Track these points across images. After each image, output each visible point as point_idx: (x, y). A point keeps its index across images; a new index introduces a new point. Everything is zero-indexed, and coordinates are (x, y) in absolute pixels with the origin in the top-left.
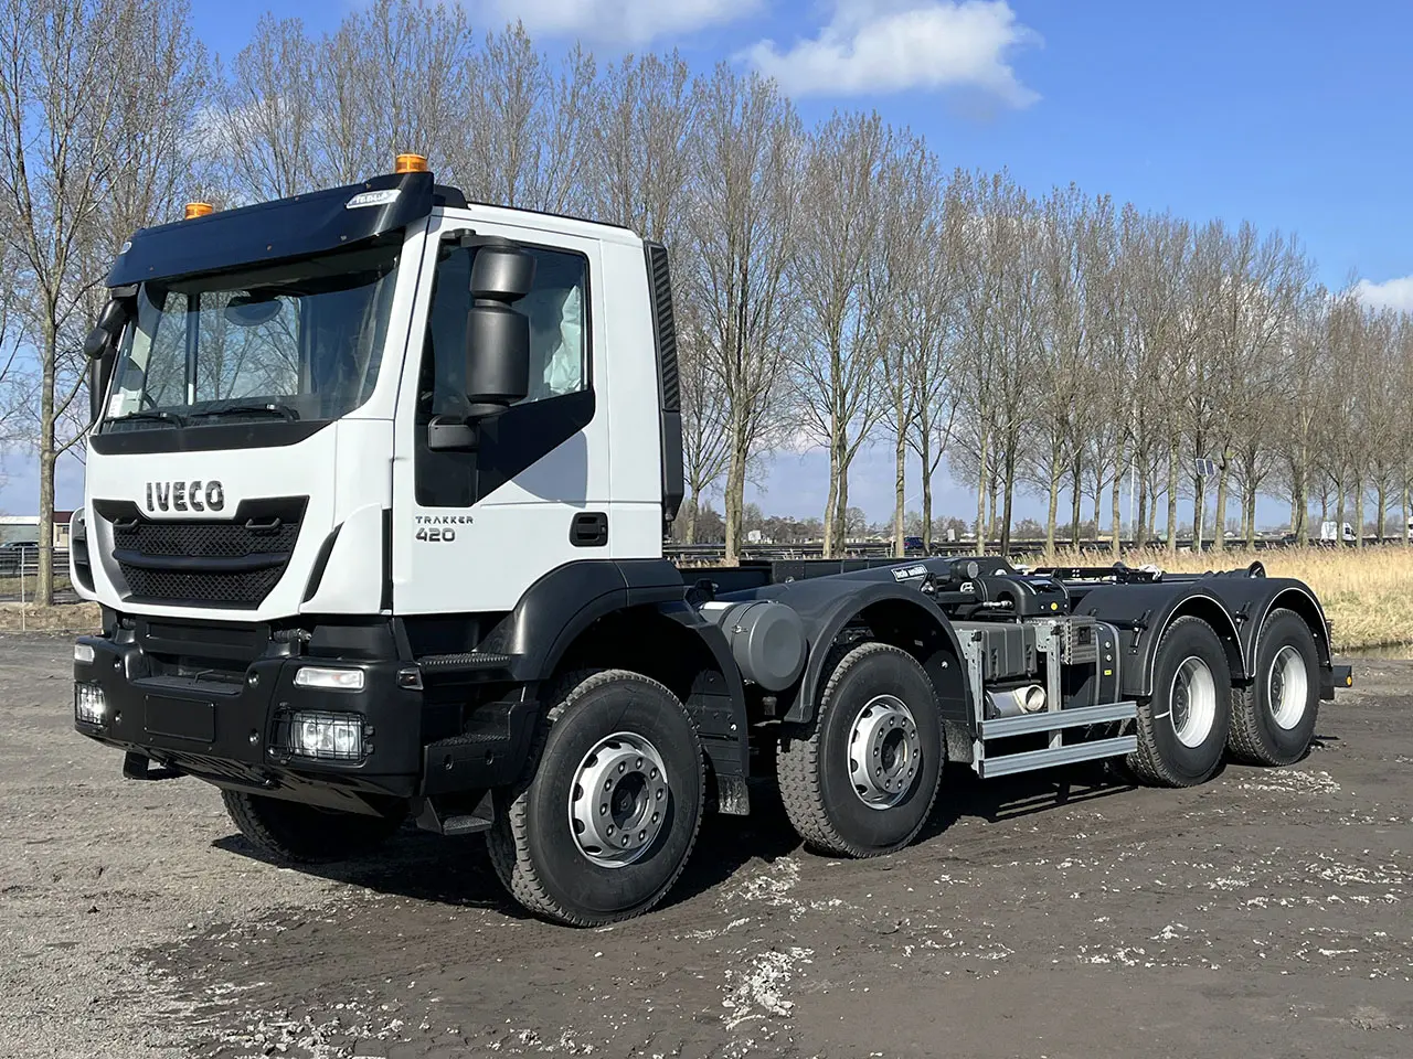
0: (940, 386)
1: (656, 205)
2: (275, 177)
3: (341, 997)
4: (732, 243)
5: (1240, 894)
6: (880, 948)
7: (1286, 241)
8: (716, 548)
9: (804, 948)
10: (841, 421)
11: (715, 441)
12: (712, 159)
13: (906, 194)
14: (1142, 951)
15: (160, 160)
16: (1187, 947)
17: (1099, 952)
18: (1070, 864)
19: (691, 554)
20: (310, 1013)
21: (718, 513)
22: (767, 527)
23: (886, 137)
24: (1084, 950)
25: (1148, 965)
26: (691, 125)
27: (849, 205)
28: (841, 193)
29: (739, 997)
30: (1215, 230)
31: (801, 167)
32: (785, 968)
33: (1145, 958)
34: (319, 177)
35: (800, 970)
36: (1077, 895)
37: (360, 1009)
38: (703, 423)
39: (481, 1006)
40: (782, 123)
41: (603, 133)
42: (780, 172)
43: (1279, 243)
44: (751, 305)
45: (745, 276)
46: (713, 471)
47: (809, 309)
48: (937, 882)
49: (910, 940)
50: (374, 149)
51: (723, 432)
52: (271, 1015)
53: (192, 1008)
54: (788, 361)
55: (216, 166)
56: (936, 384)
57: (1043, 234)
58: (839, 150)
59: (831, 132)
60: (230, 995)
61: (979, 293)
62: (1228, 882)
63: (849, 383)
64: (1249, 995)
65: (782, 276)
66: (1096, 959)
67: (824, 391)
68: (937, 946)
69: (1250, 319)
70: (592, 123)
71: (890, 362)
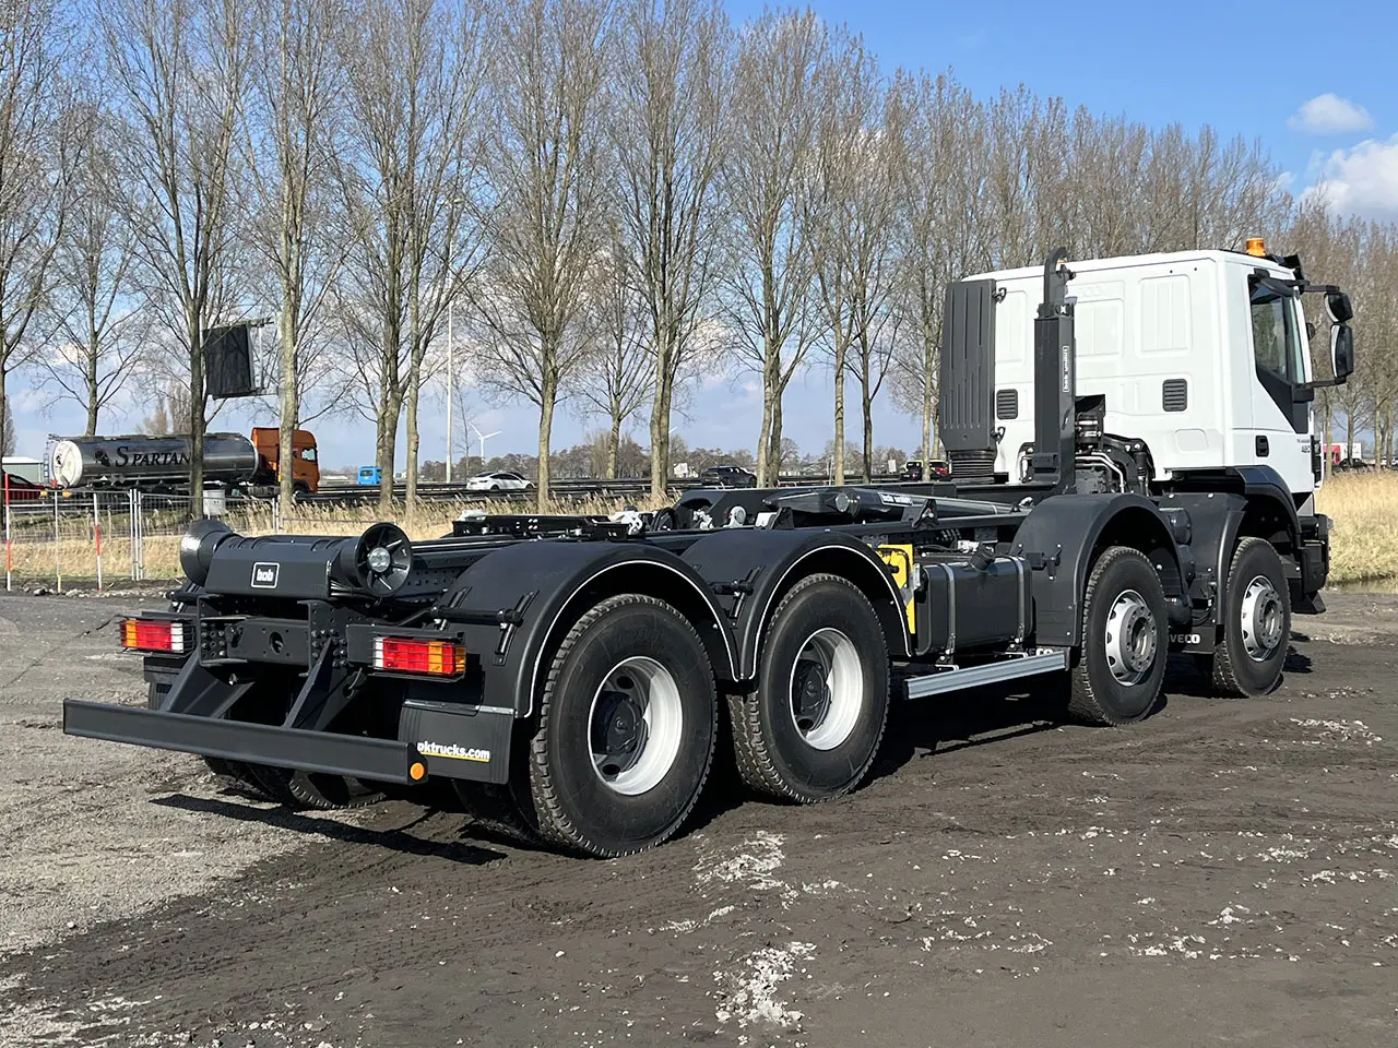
0: (880, 305)
1: (572, 109)
2: (153, 81)
3: (255, 1014)
4: (656, 152)
5: (1299, 868)
6: (895, 941)
7: (1250, 149)
8: (639, 482)
9: (803, 942)
10: (775, 343)
11: (637, 366)
12: (633, 56)
13: (843, 96)
14: (1202, 940)
15: (24, 62)
16: (1252, 933)
17: (1152, 941)
18: (1095, 834)
19: (613, 489)
20: (218, 1036)
21: (640, 445)
22: (693, 459)
23: (821, 35)
24: (1134, 940)
25: (1213, 957)
26: (609, 20)
27: (781, 109)
28: (774, 97)
29: (736, 1007)
30: (1174, 135)
31: (729, 69)
32: (785, 969)
33: (1207, 948)
34: (201, 80)
35: (804, 971)
36: (1112, 872)
37: (279, 1029)
38: (624, 347)
39: (425, 1023)
40: (708, 20)
41: (512, 30)
42: (706, 73)
43: (1242, 149)
44: (676, 216)
45: (669, 186)
46: (635, 399)
47: (739, 222)
48: (945, 857)
49: (928, 930)
50: (261, 49)
51: (645, 356)
52: (171, 1039)
53: (74, 1031)
54: (716, 279)
55: (88, 67)
56: (876, 302)
57: (990, 140)
58: (770, 49)
59: (762, 30)
60: (121, 1013)
61: (922, 205)
62: (1282, 853)
63: (783, 302)
64: (1342, 993)
65: (710, 186)
66: (1151, 951)
67: (756, 311)
68: (961, 938)
69: (1211, 231)
70: (501, 19)
71: (827, 279)
